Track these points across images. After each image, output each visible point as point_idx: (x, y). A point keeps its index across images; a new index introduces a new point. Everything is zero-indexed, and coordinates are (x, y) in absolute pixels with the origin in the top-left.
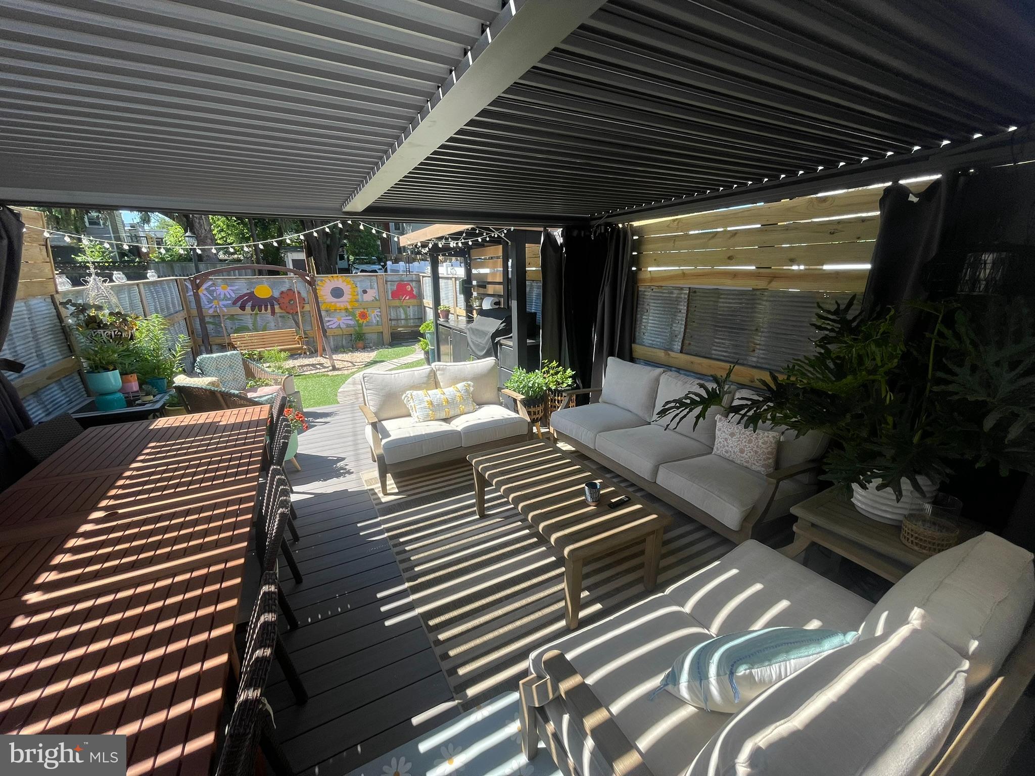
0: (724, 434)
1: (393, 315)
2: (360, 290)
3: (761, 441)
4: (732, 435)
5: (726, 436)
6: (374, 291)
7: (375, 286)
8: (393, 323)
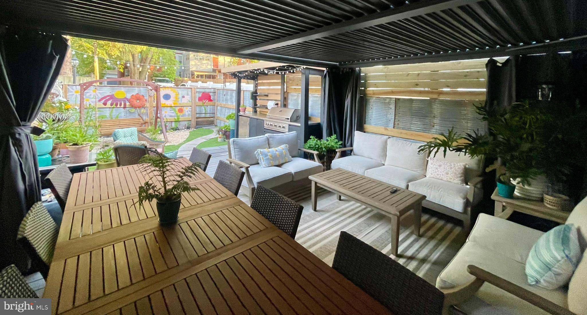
0: (435, 166)
1: (198, 111)
2: (180, 96)
3: (457, 168)
4: (440, 166)
5: (437, 167)
6: (189, 97)
7: (190, 94)
8: (198, 115)
